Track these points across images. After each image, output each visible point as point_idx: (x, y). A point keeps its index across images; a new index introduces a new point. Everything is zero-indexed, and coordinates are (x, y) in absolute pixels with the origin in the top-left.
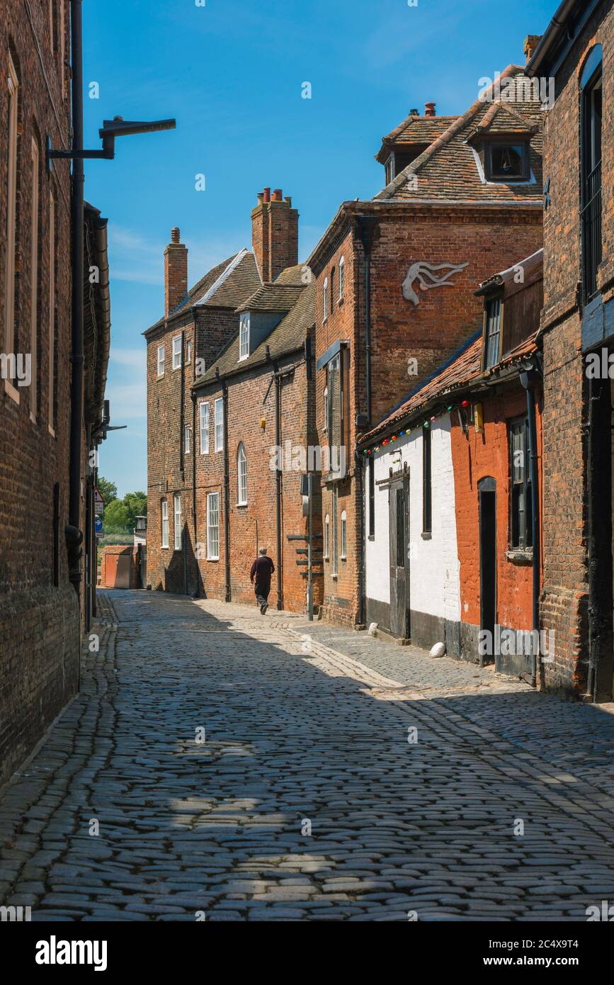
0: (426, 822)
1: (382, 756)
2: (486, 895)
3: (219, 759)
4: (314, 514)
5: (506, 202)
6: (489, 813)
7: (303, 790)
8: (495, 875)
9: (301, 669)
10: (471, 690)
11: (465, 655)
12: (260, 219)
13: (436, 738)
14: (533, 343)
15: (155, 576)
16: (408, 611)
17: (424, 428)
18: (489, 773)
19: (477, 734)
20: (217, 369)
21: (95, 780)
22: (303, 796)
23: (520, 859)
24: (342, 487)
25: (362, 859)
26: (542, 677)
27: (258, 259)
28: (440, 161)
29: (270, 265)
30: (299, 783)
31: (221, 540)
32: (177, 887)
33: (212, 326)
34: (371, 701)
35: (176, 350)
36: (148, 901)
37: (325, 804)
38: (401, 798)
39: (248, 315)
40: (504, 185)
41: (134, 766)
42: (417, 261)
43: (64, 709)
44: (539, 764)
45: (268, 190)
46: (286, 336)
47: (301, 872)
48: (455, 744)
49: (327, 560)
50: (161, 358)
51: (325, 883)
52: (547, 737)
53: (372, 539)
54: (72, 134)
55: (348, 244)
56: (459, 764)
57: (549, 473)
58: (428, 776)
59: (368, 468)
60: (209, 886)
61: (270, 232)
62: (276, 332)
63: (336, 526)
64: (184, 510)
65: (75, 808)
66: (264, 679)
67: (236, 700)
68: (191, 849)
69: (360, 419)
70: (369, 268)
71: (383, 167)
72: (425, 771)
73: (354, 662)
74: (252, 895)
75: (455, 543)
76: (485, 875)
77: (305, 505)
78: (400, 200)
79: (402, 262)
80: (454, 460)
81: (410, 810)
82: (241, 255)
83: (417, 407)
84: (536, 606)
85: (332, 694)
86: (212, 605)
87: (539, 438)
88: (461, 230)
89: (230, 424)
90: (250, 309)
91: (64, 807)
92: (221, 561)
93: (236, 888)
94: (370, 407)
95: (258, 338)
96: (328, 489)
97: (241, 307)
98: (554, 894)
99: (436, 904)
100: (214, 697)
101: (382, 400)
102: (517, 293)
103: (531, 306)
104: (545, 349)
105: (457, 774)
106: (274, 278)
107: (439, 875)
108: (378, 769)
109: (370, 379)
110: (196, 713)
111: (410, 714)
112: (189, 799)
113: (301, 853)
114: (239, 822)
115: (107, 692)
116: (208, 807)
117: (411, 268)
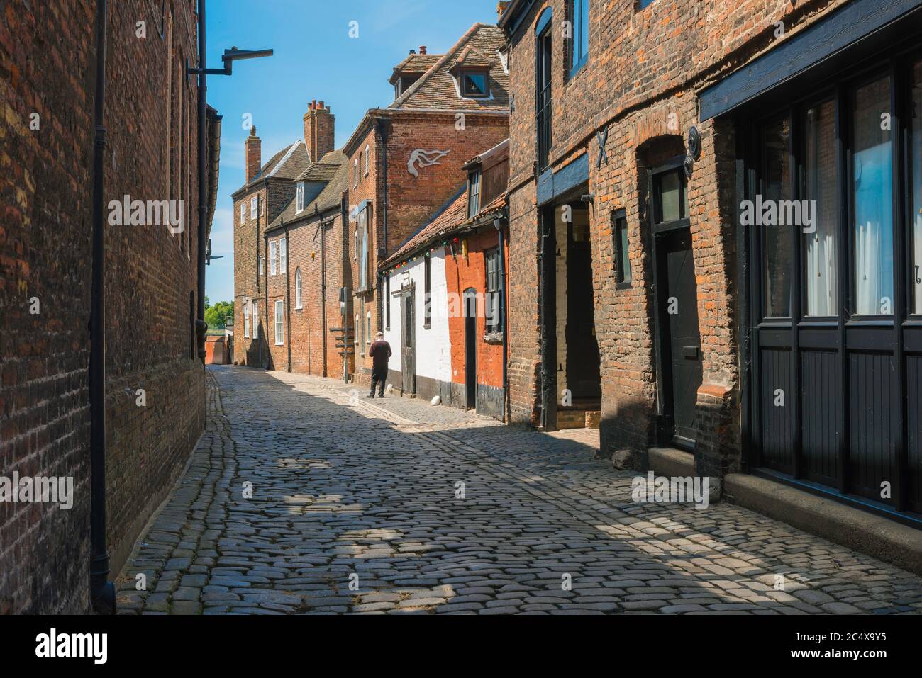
0: (455, 508)
1: (416, 467)
2: (506, 551)
3: (309, 471)
4: (348, 315)
5: (475, 111)
6: (494, 501)
7: (369, 489)
8: (508, 539)
9: (348, 414)
10: (462, 425)
11: (455, 403)
12: (309, 121)
13: (447, 455)
14: (502, 200)
15: (240, 356)
16: (415, 376)
17: (426, 257)
18: (488, 477)
19: (473, 453)
20: (282, 219)
21: (231, 485)
22: (370, 493)
23: (522, 529)
24: (367, 296)
25: (420, 531)
26: (509, 416)
27: (308, 147)
28: (431, 84)
29: (316, 150)
30: (365, 485)
31: (284, 331)
32: (303, 551)
33: (277, 191)
34: (399, 434)
35: (254, 206)
36: (287, 560)
37: (386, 497)
38: (435, 493)
39: (302, 184)
40: (473, 100)
41: (253, 476)
42: (417, 148)
43: (199, 441)
44: (517, 470)
45: (314, 102)
46: (328, 197)
47: (382, 540)
48: (460, 459)
49: (357, 344)
50: (243, 211)
51: (399, 547)
52: (519, 454)
53: (388, 329)
54: (199, 59)
55: (372, 136)
56: (467, 471)
57: (513, 285)
58: (449, 479)
59: (385, 284)
60: (324, 550)
61: (316, 129)
62: (321, 195)
63: (363, 322)
64: (259, 312)
65: (223, 503)
66: (324, 421)
67: (310, 434)
68: (306, 527)
69: (380, 251)
70: (386, 152)
71: (393, 87)
72: (446, 476)
73: (381, 409)
74: (353, 555)
75: (448, 331)
76: (502, 539)
77: (342, 308)
78: (406, 108)
79: (407, 149)
80: (447, 277)
81: (443, 500)
82: (297, 144)
83: (421, 243)
84: (505, 371)
85: (372, 429)
86: (279, 374)
87: (506, 262)
88: (446, 128)
89: (290, 255)
90: (303, 180)
91: (215, 502)
92: (284, 346)
93: (342, 551)
94: (387, 244)
95: (309, 199)
96: (358, 298)
97: (298, 178)
98: (549, 549)
99: (475, 557)
100: (295, 432)
101: (394, 239)
102: (490, 168)
103: (499, 177)
104: (511, 204)
105: (468, 477)
106: (319, 160)
107: (474, 539)
108: (416, 475)
109: (386, 225)
110: (286, 442)
111: (427, 441)
112: (296, 496)
113: (379, 528)
114: (332, 510)
115: (223, 430)
116: (310, 501)
117: (413, 152)
